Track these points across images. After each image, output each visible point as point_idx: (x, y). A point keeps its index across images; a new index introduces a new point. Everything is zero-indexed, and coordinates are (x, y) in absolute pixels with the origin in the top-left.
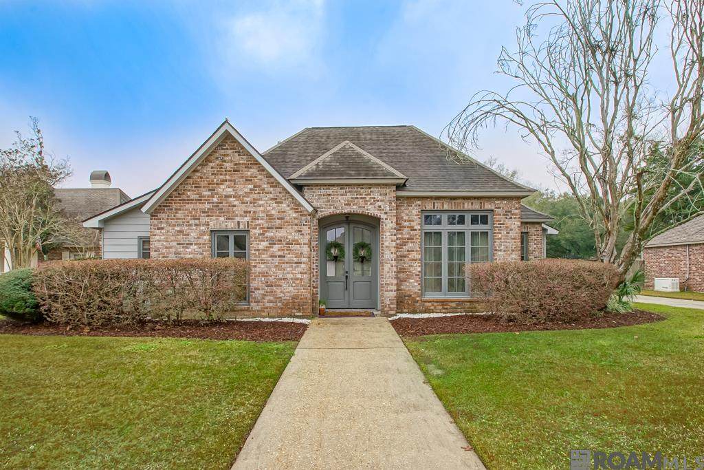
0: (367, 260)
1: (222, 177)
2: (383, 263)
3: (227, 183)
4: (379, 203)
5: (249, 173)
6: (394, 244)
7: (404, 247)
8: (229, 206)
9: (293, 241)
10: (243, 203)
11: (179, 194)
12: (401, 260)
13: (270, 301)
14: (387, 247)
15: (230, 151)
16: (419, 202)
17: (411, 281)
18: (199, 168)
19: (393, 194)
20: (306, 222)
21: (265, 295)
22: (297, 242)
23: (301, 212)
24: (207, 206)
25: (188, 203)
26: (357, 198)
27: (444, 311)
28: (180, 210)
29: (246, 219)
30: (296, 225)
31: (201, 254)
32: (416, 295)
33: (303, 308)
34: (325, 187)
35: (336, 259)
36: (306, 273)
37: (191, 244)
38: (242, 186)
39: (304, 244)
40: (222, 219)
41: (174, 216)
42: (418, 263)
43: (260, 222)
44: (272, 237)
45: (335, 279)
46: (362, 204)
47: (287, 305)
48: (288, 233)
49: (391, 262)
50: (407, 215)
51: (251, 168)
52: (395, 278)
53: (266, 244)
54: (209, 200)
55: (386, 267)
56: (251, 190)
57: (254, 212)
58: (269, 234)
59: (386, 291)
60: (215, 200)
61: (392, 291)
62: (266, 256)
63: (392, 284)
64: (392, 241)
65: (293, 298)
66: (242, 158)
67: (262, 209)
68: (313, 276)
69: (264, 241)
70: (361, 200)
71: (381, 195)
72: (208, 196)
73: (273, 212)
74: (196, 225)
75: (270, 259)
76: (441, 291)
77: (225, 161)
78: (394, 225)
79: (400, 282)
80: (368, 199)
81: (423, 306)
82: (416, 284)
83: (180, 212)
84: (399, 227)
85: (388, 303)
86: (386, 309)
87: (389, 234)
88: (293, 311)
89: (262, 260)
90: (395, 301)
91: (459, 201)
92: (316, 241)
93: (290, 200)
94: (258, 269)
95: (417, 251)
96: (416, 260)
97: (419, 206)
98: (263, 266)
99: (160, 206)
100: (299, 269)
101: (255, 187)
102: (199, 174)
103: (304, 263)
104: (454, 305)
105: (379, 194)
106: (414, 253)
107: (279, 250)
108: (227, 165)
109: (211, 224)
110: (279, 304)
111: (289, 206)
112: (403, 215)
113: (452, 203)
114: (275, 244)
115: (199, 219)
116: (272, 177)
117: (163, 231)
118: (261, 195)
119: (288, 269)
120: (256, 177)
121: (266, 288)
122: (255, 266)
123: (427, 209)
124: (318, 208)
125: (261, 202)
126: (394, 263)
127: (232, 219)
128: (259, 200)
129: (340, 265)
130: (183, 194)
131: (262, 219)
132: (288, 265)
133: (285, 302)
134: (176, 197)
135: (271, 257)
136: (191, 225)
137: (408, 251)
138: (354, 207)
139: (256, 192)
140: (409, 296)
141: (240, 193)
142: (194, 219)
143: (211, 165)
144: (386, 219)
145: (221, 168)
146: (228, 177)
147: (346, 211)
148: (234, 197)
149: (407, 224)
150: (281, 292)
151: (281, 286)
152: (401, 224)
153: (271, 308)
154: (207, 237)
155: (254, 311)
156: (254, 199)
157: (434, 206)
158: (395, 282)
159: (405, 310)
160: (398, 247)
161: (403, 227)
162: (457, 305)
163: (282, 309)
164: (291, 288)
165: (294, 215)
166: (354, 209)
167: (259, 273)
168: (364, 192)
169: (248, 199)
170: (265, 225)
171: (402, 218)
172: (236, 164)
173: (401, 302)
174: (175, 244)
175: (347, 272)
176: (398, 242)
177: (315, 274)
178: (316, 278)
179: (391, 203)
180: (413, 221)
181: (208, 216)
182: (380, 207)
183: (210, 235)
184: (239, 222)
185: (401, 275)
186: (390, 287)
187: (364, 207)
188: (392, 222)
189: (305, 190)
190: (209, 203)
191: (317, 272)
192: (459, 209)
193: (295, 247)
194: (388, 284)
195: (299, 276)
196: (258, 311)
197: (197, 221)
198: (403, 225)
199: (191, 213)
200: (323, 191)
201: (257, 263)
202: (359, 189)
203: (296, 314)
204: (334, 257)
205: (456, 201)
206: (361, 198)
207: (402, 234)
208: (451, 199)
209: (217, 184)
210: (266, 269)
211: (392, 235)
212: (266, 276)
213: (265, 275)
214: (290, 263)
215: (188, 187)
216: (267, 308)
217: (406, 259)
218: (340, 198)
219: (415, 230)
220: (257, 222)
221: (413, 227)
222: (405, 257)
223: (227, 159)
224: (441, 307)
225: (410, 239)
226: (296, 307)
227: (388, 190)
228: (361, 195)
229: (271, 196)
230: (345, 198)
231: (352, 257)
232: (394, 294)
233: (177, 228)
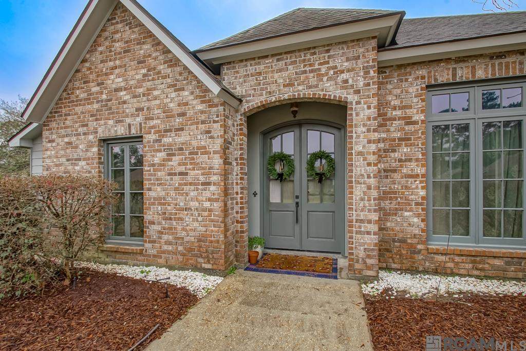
0: (328, 179)
1: (111, 64)
2: (352, 182)
3: (117, 71)
4: (344, 76)
5: (142, 52)
6: (373, 147)
7: (392, 155)
8: (119, 103)
9: (198, 148)
10: (135, 97)
11: (68, 94)
12: (387, 177)
13: (168, 243)
14: (360, 153)
15: (120, 26)
16: (422, 72)
17: (407, 214)
18: (88, 56)
19: (372, 55)
20: (218, 117)
21: (162, 233)
22: (204, 151)
23: (209, 101)
24: (96, 106)
25: (77, 106)
26: (305, 72)
27: (476, 273)
28: (69, 115)
29: (138, 119)
30: (203, 122)
31: (90, 172)
32: (415, 241)
33: (213, 257)
34: (253, 62)
35: (280, 177)
36: (217, 200)
37: (80, 160)
38: (133, 72)
39: (215, 152)
40: (111, 122)
41: (64, 123)
42: (421, 182)
43: (155, 122)
44: (170, 145)
45: (280, 207)
46: (313, 81)
47: (190, 250)
48: (192, 137)
49: (368, 181)
50: (398, 97)
51: (144, 43)
52: (375, 211)
53: (162, 155)
54: (98, 97)
55: (358, 191)
56: (144, 75)
57: (148, 109)
58: (166, 140)
59: (357, 233)
60: (104, 97)
61: (368, 233)
62: (163, 173)
63: (369, 222)
64: (369, 142)
65: (200, 240)
66: (133, 32)
67: (157, 102)
68: (237, 203)
69: (160, 151)
70: (312, 75)
71: (348, 60)
72: (97, 93)
73: (171, 105)
74: (85, 134)
75: (169, 177)
76: (468, 234)
77: (115, 41)
78: (373, 112)
79: (385, 215)
80: (323, 71)
81: (432, 261)
82: (416, 220)
83: (69, 118)
84: (383, 119)
85: (362, 254)
86: (357, 266)
87: (364, 129)
88: (201, 260)
89: (158, 180)
90: (375, 253)
91: (510, 59)
92: (241, 149)
93: (194, 83)
94: (152, 194)
95: (417, 160)
96: (417, 176)
97: (423, 78)
98: (159, 188)
99: (51, 113)
100: (207, 194)
101: (149, 70)
102: (87, 65)
103: (215, 184)
104: (497, 262)
105: (344, 58)
106: (413, 164)
107: (179, 164)
108: (117, 45)
109: (100, 130)
110: (180, 248)
111: (192, 93)
112: (389, 98)
113: (493, 66)
114: (174, 155)
115: (87, 125)
116: (169, 52)
117: (54, 144)
118: (156, 82)
119: (192, 194)
120: (150, 56)
121: (163, 222)
122: (150, 189)
123: (439, 82)
124: (243, 96)
125: (156, 93)
126: (372, 181)
127: (121, 121)
128: (155, 89)
129: (289, 186)
130: (72, 93)
131: (158, 118)
132: (192, 187)
133: (188, 246)
134: (66, 99)
135: (170, 174)
136: (79, 135)
137: (400, 160)
138: (300, 88)
139: (150, 78)
140: (403, 241)
141: (132, 82)
142: (83, 126)
143: (100, 49)
144: (358, 103)
145: (111, 51)
146: (118, 62)
147: (286, 96)
148: (125, 89)
149: (398, 113)
150: (183, 229)
151: (181, 219)
152: (385, 114)
153: (169, 252)
154: (95, 149)
155: (149, 256)
156: (148, 90)
157: (454, 75)
158: (374, 217)
159: (394, 266)
160: (381, 155)
161: (390, 119)
162: (507, 263)
163: (183, 255)
164: (196, 224)
165: (200, 107)
166: (301, 91)
167: (154, 199)
168: (316, 59)
169: (141, 90)
170: (162, 127)
171: (388, 103)
172: (127, 42)
173: (388, 250)
174: (64, 160)
175: (297, 197)
176: (381, 145)
177: (239, 200)
178: (241, 208)
179: (367, 73)
180: (410, 107)
181: (97, 120)
182: (346, 81)
183: (99, 146)
184: (129, 125)
185: (386, 204)
186: (365, 227)
187: (317, 86)
188: (369, 108)
189: (225, 70)
190: (98, 102)
191: (241, 198)
192: (511, 74)
193: (202, 158)
194: (362, 221)
195: (207, 204)
196: (154, 256)
197: (85, 128)
198: (389, 115)
199: (79, 117)
200: (251, 69)
201: (152, 184)
202: (308, 56)
203: (203, 265)
204: (278, 174)
205: (504, 61)
206: (311, 71)
207: (388, 131)
208: (492, 58)
209: (106, 74)
210: (163, 194)
211: (369, 131)
212: (164, 204)
213: (161, 201)
214: (195, 184)
215: (77, 84)
216: (164, 252)
217: (396, 176)
218: (276, 75)
219: (415, 123)
220: (152, 123)
221: (410, 118)
222: (395, 171)
223: (117, 36)
224: (471, 265)
225: (405, 139)
226: (204, 255)
227: (361, 50)
228: (310, 65)
229: (169, 80)
230: (285, 74)
231: (305, 174)
232: (374, 239)
233: (66, 140)
